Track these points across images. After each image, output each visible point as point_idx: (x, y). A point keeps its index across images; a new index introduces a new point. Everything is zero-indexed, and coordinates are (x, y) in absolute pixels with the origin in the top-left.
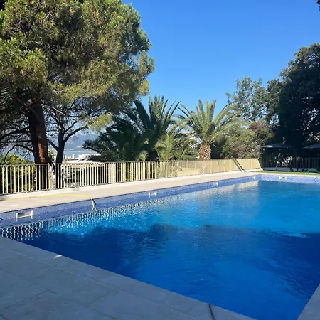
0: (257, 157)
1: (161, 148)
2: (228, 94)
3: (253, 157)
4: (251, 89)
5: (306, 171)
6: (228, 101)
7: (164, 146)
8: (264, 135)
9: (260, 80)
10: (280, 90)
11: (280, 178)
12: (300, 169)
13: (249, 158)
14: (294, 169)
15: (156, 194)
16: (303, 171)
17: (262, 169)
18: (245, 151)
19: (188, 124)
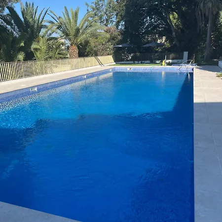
0: (111, 55)
1: (36, 49)
2: (87, 4)
3: (108, 54)
5: (144, 63)
6: (88, 10)
7: (38, 47)
8: (115, 37)
10: (125, 1)
11: (128, 69)
12: (140, 62)
13: (106, 55)
14: (136, 62)
15: (36, 89)
16: (142, 63)
17: (115, 63)
18: (103, 50)
19: (58, 28)
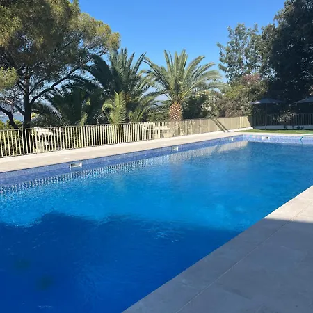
0: (247, 115)
2: (219, 45)
3: (244, 115)
4: (246, 38)
5: (302, 129)
6: (221, 53)
7: (111, 106)
8: (255, 90)
9: (256, 27)
10: (276, 36)
11: (263, 138)
12: (295, 127)
13: (237, 116)
14: (289, 127)
15: (177, 148)
16: (298, 129)
17: (252, 128)
18: (233, 109)
19: (157, 80)
